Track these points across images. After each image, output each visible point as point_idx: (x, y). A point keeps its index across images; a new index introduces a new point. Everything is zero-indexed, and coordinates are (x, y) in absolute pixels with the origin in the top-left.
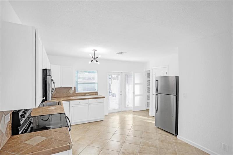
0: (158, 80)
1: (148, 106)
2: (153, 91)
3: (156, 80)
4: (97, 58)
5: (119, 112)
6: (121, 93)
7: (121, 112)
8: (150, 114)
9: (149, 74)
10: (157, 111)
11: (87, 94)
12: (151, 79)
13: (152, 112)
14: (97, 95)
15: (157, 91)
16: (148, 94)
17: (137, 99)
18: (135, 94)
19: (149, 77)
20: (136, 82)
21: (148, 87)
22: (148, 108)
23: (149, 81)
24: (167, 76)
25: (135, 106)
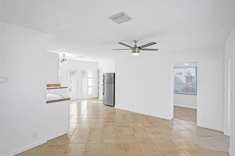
0: (104, 75)
1: (98, 95)
2: (101, 83)
3: (103, 75)
4: (66, 60)
5: (77, 99)
6: (78, 85)
7: (78, 99)
8: (99, 99)
9: (99, 71)
10: (104, 94)
11: (52, 86)
12: (100, 75)
13: (101, 97)
14: (60, 86)
15: (104, 82)
16: (98, 86)
17: (90, 90)
18: (89, 86)
19: (99, 73)
20: (89, 77)
21: (98, 80)
22: (98, 96)
23: (99, 76)
24: (110, 72)
25: (89, 94)
